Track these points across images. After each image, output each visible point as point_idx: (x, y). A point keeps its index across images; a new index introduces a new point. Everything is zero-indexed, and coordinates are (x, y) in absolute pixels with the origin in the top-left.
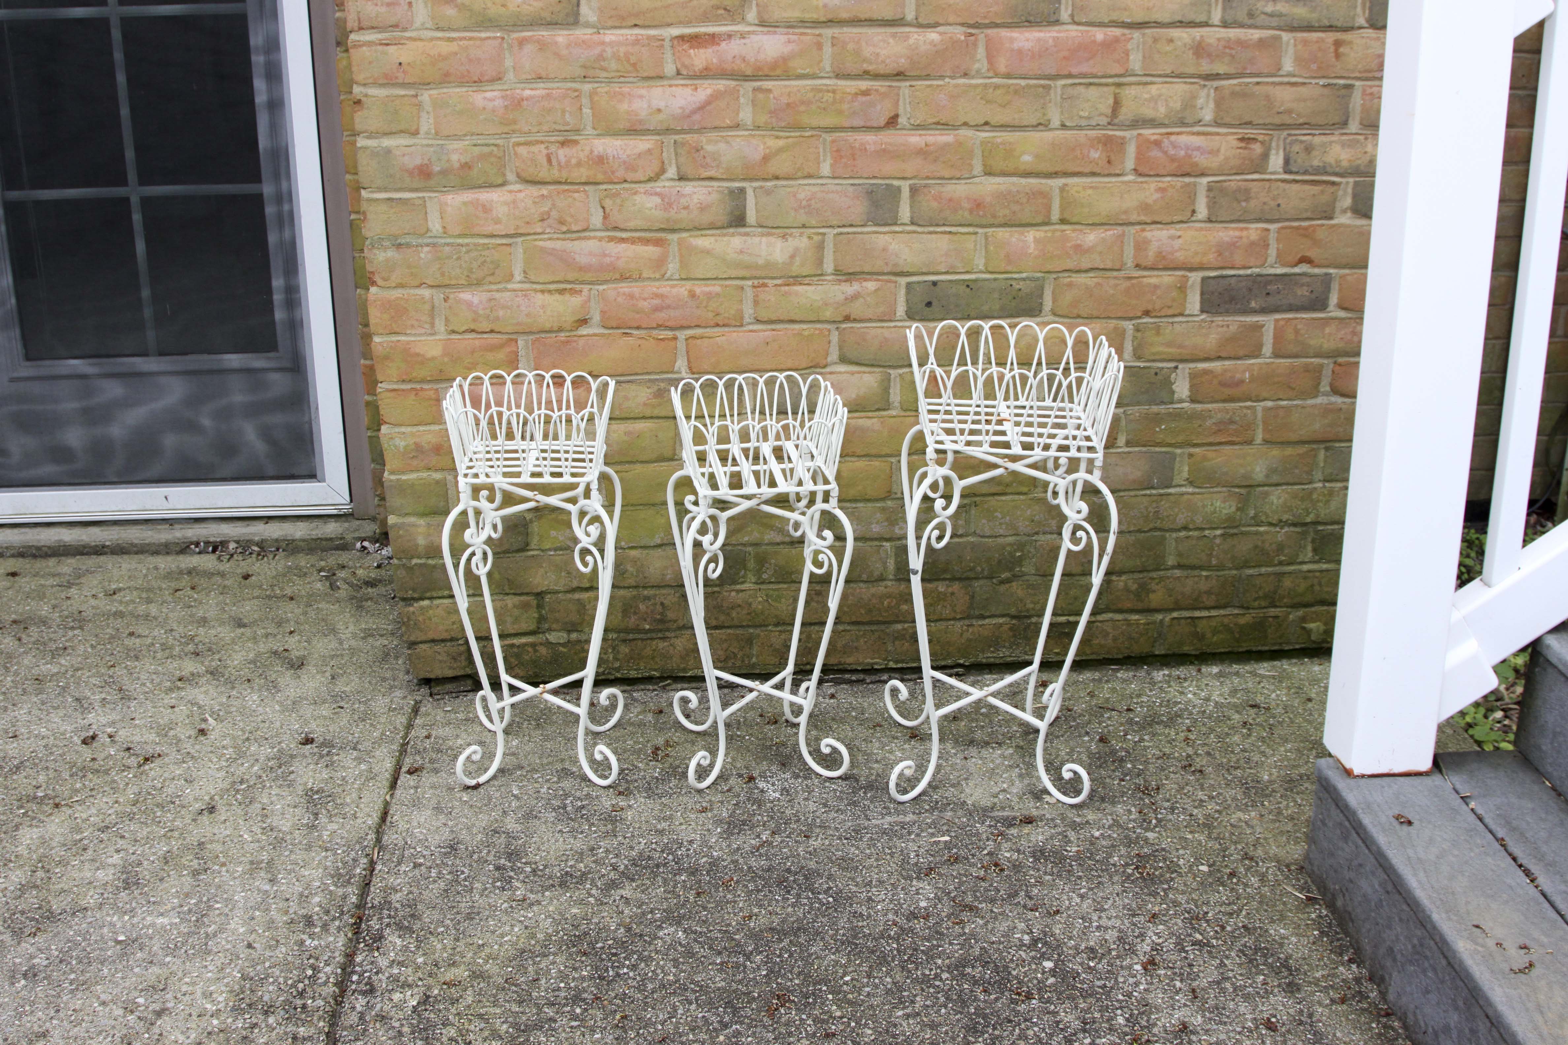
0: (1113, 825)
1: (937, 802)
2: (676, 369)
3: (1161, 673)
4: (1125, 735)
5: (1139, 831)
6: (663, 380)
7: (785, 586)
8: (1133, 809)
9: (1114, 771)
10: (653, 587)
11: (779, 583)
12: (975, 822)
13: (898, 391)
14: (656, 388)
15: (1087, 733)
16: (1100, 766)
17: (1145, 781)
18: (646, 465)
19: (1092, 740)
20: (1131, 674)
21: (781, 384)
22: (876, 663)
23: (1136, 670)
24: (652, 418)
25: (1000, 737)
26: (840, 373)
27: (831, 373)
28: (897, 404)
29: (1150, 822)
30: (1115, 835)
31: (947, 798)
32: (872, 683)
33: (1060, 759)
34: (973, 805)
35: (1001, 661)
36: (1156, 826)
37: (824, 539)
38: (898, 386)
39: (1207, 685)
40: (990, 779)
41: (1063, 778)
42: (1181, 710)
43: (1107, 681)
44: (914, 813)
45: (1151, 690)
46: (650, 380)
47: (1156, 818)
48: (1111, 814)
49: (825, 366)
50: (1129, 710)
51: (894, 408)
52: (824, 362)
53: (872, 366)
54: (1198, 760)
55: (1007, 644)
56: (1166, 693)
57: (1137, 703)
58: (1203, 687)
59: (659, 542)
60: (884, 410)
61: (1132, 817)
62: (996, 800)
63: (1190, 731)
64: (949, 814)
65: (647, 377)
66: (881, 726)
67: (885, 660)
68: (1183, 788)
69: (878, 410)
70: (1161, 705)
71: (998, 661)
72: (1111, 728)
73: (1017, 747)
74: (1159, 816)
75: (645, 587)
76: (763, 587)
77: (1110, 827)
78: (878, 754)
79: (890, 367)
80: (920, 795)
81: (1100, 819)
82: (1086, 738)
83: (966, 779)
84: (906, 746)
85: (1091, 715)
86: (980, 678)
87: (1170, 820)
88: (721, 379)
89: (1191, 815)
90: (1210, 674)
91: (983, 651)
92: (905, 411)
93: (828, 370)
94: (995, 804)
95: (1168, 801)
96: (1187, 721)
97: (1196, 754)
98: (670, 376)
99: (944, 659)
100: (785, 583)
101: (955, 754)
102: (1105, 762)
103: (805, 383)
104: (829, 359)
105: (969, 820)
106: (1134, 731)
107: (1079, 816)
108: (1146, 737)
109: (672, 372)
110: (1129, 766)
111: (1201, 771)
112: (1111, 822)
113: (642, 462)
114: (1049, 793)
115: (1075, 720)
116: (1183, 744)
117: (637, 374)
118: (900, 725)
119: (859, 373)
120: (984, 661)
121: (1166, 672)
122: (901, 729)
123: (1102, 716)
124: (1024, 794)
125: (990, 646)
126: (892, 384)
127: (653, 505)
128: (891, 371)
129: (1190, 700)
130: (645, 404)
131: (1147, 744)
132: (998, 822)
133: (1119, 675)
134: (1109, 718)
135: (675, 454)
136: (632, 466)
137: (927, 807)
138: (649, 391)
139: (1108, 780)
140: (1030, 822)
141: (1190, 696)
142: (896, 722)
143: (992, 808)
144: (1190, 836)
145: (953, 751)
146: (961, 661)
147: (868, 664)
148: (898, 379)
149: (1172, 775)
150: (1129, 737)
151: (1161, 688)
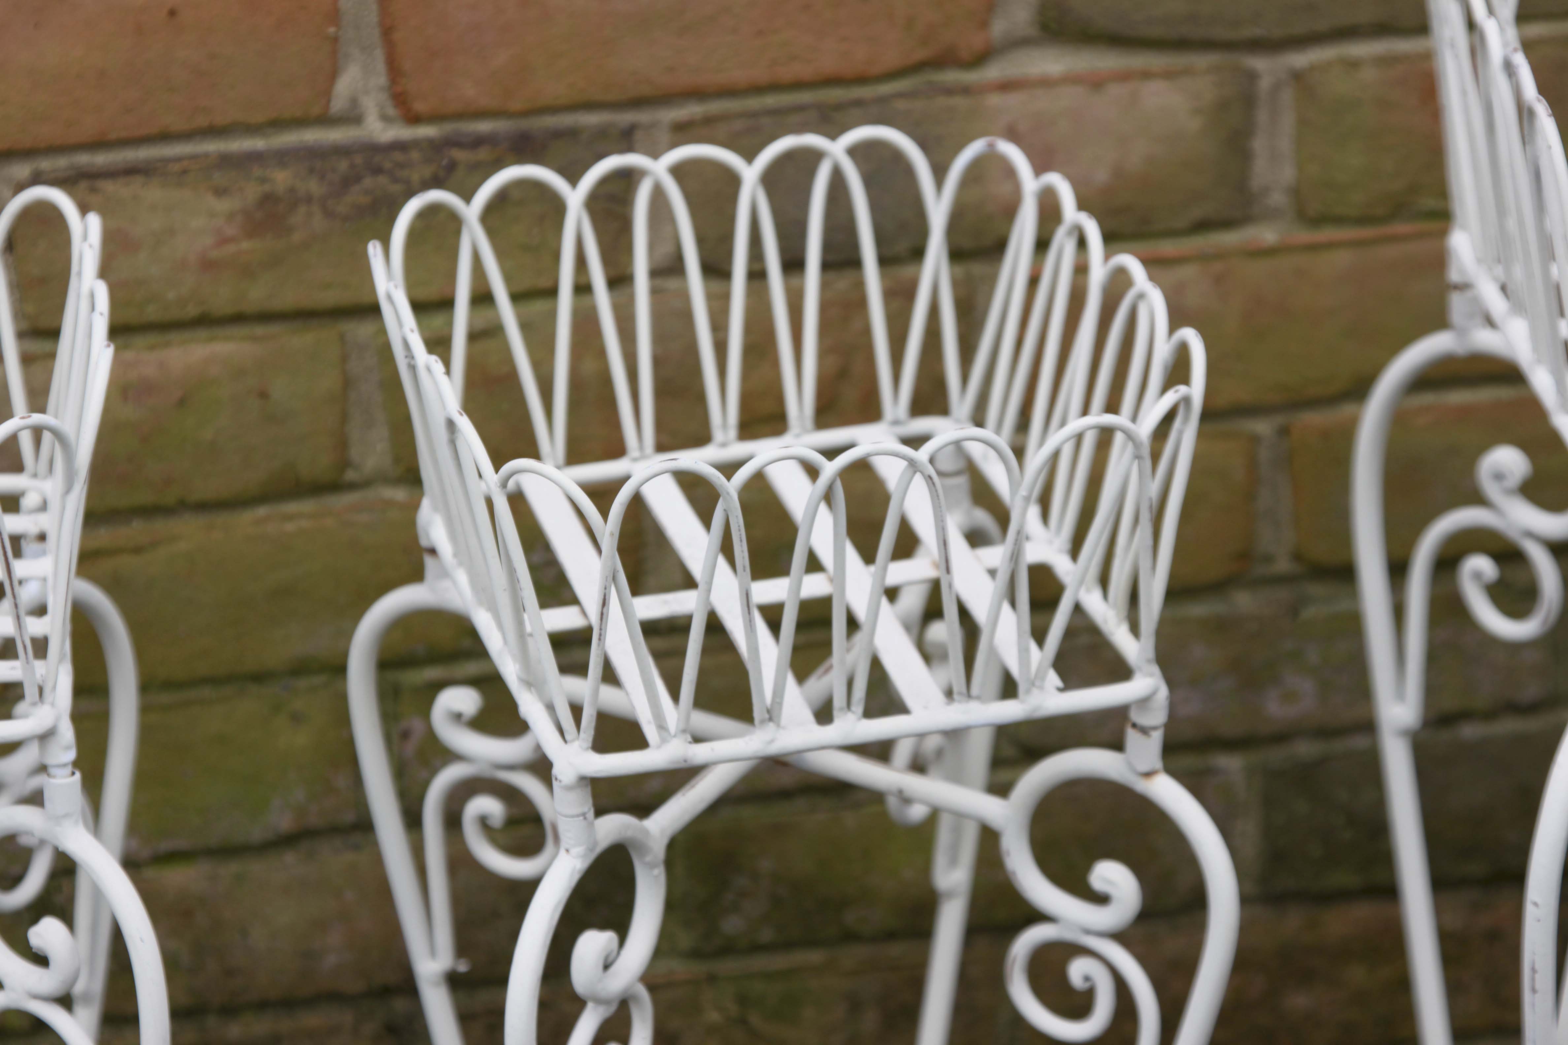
2: (338, 104)
6: (282, 157)
7: (814, 957)
10: (263, 1005)
11: (787, 945)
13: (1285, 144)
14: (252, 192)
18: (222, 518)
21: (838, 181)
24: (239, 319)
26: (1046, 83)
27: (1006, 86)
28: (1278, 199)
37: (1101, 899)
38: (1288, 122)
46: (226, 161)
49: (980, 59)
51: (1270, 215)
52: (976, 41)
53: (1181, 44)
59: (284, 823)
60: (1227, 224)
65: (212, 147)
69: (1203, 226)
75: (229, 1011)
76: (728, 966)
79: (1257, 45)
88: (573, 179)
92: (1318, 221)
93: (992, 72)
98: (312, 136)
100: (812, 943)
103: (939, 172)
104: (999, 28)
109: (325, 120)
113: (203, 507)
117: (165, 137)
119: (1124, 77)
126: (1262, 116)
127: (259, 677)
128: (1260, 63)
130: (208, 265)
135: (345, 463)
136: (160, 526)
138: (223, 205)
148: (1287, 96)
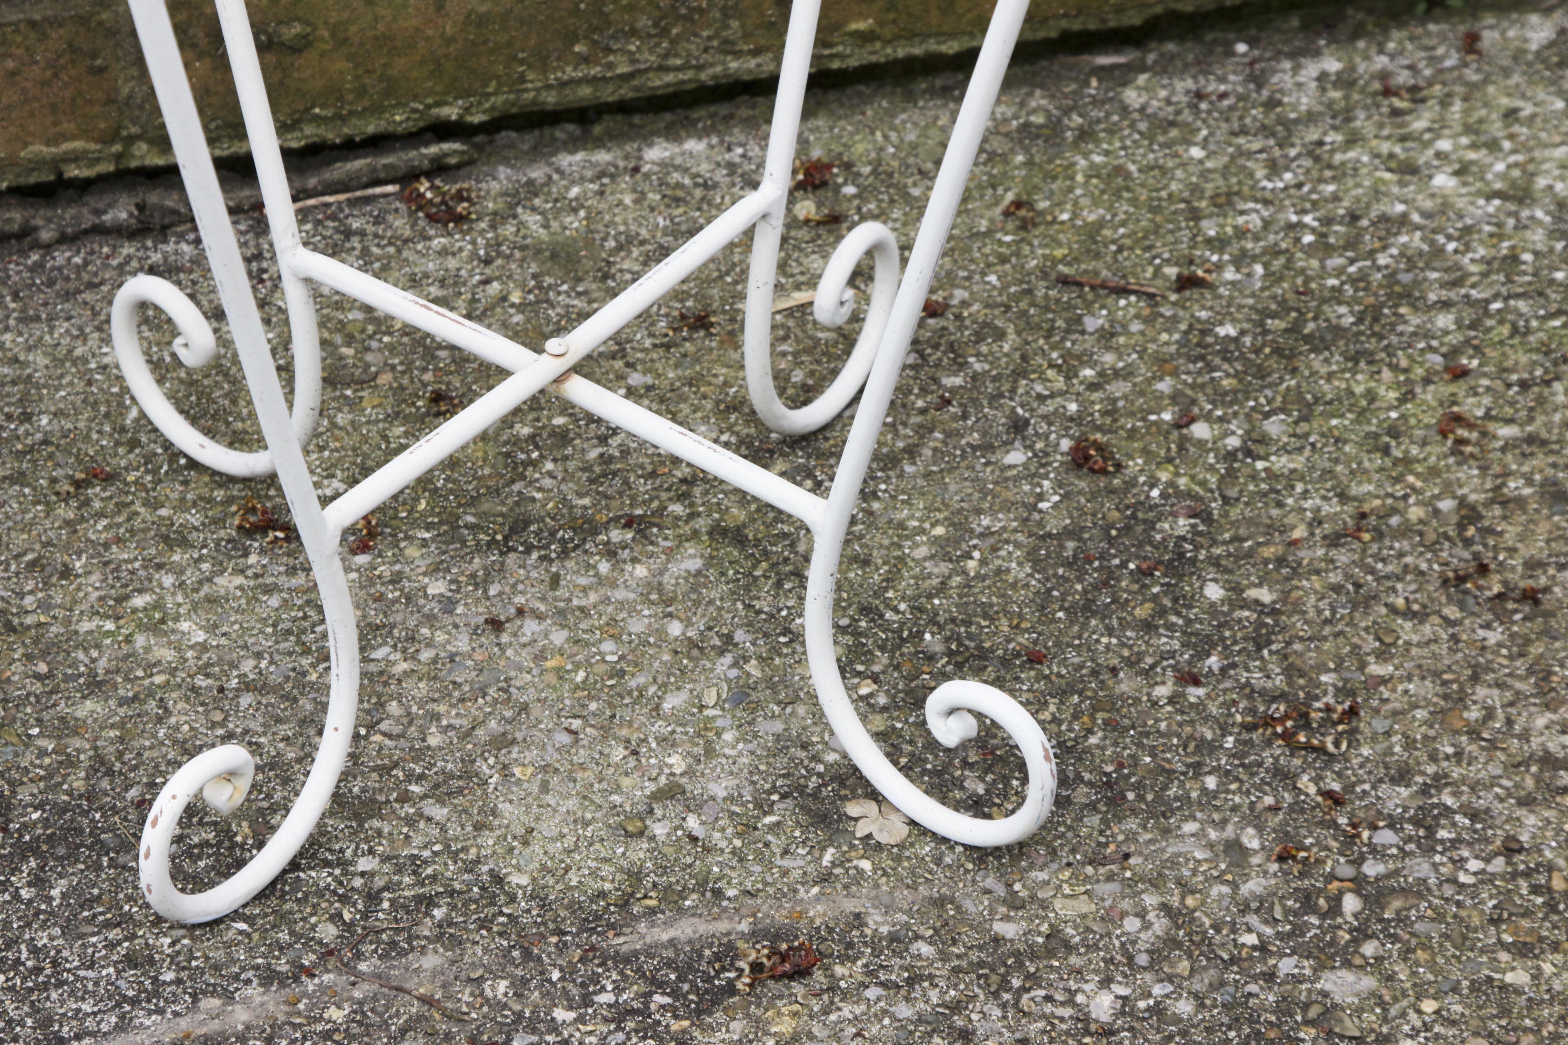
0: (1172, 942)
1: (373, 897)
3: (1311, 70)
4: (1185, 421)
5: (1287, 966)
8: (1251, 840)
9: (1148, 627)
12: (551, 998)
15: (1018, 426)
16: (1088, 608)
17: (1291, 671)
19: (1042, 459)
20: (1184, 85)
22: (75, 158)
23: (1202, 67)
25: (643, 487)
29: (1336, 903)
30: (1184, 1007)
31: (416, 864)
32: (64, 240)
33: (906, 583)
34: (538, 896)
35: (625, 92)
36: (1361, 934)
39: (1511, 115)
40: (606, 731)
41: (933, 744)
42: (1409, 259)
43: (1085, 135)
44: (269, 977)
45: (1274, 169)
47: (1359, 883)
48: (1156, 882)
50: (1186, 283)
54: (1511, 532)
55: (643, 22)
56: (1340, 173)
57: (1219, 243)
58: (1496, 128)
61: (1253, 886)
62: (639, 852)
63: (1460, 374)
64: (430, 961)
66: (108, 479)
67: (108, 138)
68: (1461, 700)
70: (1323, 247)
71: (609, 95)
72: (1119, 388)
73: (718, 532)
74: (1372, 869)
77: (1157, 956)
78: (92, 642)
80: (294, 865)
81: (1113, 917)
82: (1016, 457)
83: (502, 742)
84: (227, 583)
85: (1025, 323)
86: (537, 173)
87: (1420, 890)
89: (1511, 848)
90: (1518, 55)
91: (542, 62)
94: (635, 876)
95: (1402, 776)
96: (1444, 321)
97: (1498, 498)
99: (377, 110)
101: (448, 604)
102: (1109, 578)
105: (520, 987)
106: (1220, 397)
107: (1014, 903)
108: (1274, 427)
110: (1214, 592)
111: (1531, 597)
112: (1160, 925)
114: (875, 795)
115: (960, 365)
116: (1436, 451)
118: (193, 464)
120: (551, 99)
121: (1332, 65)
122: (199, 487)
123: (1075, 325)
124: (763, 806)
125: (573, 38)
129: (1445, 206)
131: (1281, 463)
132: (657, 984)
133: (1132, 96)
134: (1106, 336)
137: (328, 932)
139: (1126, 684)
140: (801, 973)
141: (1443, 181)
142: (173, 452)
143: (624, 904)
144: (1518, 977)
145: (437, 587)
146: (451, 112)
147: (37, 164)
149: (1406, 629)
150: (1200, 430)
151: (1314, 150)
